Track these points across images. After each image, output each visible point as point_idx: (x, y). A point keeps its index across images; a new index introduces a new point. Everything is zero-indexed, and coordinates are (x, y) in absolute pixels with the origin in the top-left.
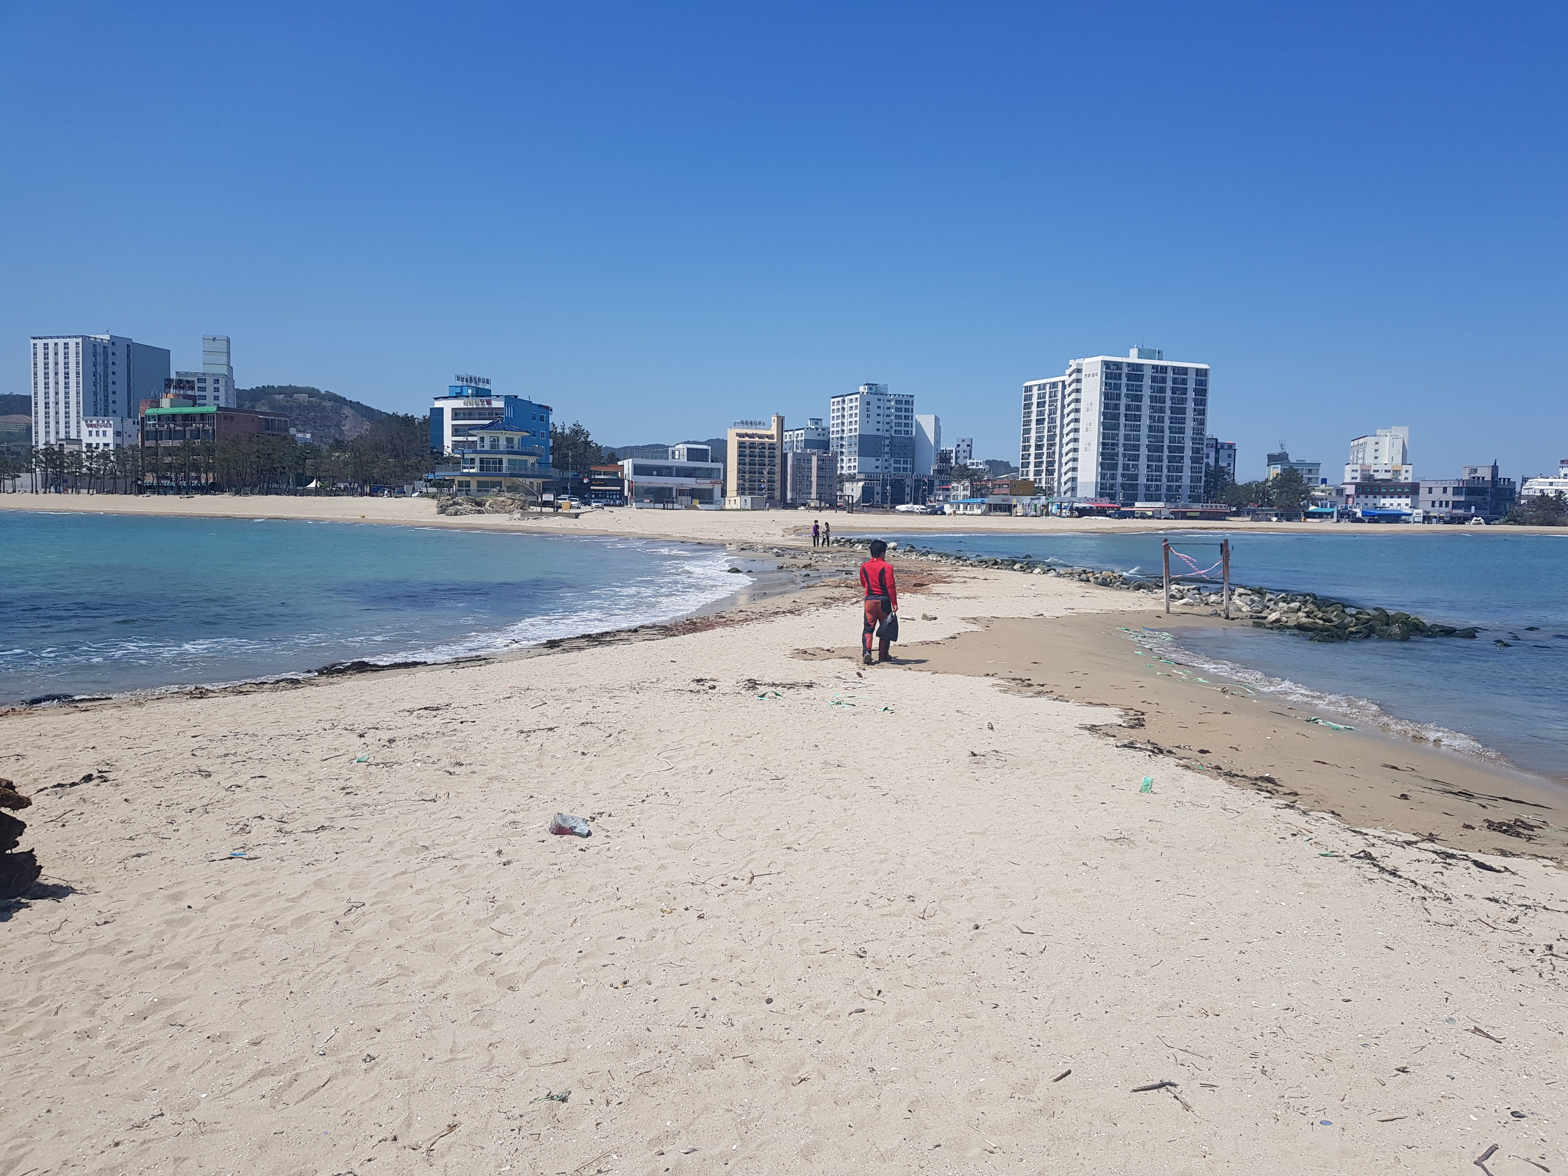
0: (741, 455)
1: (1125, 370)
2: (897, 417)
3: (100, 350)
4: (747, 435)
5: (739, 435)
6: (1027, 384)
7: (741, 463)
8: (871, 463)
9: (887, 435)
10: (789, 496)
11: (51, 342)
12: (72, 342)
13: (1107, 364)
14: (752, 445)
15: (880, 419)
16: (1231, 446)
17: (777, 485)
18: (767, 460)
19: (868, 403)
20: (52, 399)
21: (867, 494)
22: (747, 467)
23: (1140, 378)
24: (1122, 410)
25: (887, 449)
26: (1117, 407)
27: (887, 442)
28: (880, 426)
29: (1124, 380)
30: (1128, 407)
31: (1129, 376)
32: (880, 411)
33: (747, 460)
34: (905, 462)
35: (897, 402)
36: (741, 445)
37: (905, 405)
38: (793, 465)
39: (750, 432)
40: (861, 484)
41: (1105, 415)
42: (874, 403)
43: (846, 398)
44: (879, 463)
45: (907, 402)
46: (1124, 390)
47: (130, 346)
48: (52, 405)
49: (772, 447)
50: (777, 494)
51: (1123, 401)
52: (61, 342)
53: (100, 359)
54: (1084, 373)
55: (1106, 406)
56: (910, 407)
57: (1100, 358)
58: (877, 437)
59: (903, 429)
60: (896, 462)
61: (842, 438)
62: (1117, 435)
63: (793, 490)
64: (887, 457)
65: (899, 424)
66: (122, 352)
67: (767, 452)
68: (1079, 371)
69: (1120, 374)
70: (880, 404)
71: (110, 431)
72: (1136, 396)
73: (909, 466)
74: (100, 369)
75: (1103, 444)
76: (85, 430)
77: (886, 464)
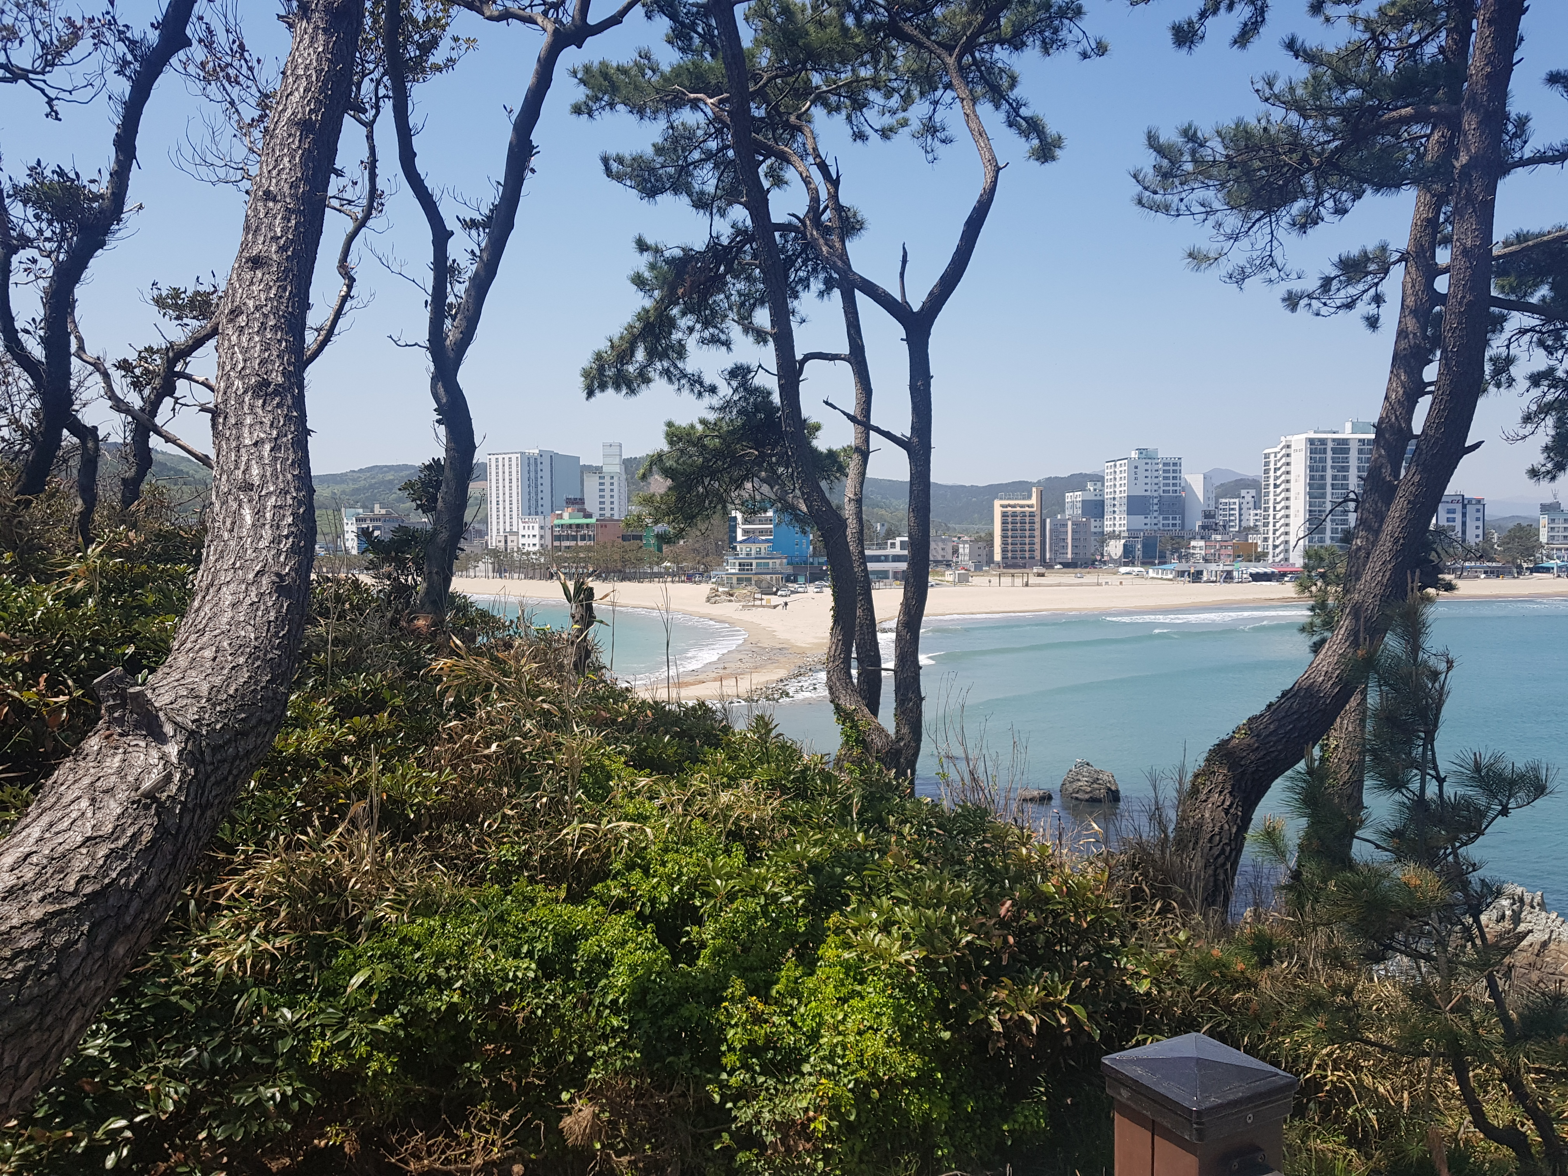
0: (1004, 523)
1: (1330, 445)
2: (1165, 478)
3: (532, 461)
4: (1009, 506)
5: (1003, 506)
6: (1267, 451)
7: (1004, 530)
8: (1139, 521)
9: (1156, 494)
10: (1048, 556)
11: (500, 457)
12: (514, 457)
13: (1311, 441)
14: (1014, 515)
15: (1148, 480)
16: (1479, 501)
17: (1037, 547)
18: (1027, 526)
19: (1136, 467)
20: (501, 499)
21: (1128, 551)
22: (1010, 533)
23: (1347, 451)
24: (1329, 481)
25: (1156, 508)
26: (1323, 478)
27: (1156, 501)
28: (1148, 487)
29: (1329, 454)
30: (1334, 478)
31: (1334, 451)
32: (1148, 474)
33: (1010, 526)
34: (1174, 519)
35: (1165, 464)
36: (1004, 515)
37: (1173, 467)
38: (1051, 530)
39: (1012, 502)
40: (1123, 541)
41: (1311, 486)
42: (1142, 467)
43: (1118, 463)
44: (1148, 521)
45: (1175, 464)
46: (1329, 463)
47: (553, 457)
48: (501, 503)
49: (1032, 515)
50: (1037, 554)
51: (1329, 473)
52: (507, 457)
53: (532, 468)
54: (1293, 448)
55: (1312, 478)
56: (1178, 468)
57: (1304, 436)
58: (1145, 497)
59: (1171, 488)
60: (1164, 519)
61: (1114, 499)
62: (1324, 503)
63: (1051, 551)
64: (1156, 514)
65: (1168, 485)
66: (546, 461)
67: (1027, 519)
68: (1288, 447)
69: (1325, 449)
70: (1148, 467)
71: (537, 526)
72: (1343, 467)
73: (1178, 522)
74: (532, 475)
75: (1310, 511)
76: (521, 525)
77: (1155, 521)
